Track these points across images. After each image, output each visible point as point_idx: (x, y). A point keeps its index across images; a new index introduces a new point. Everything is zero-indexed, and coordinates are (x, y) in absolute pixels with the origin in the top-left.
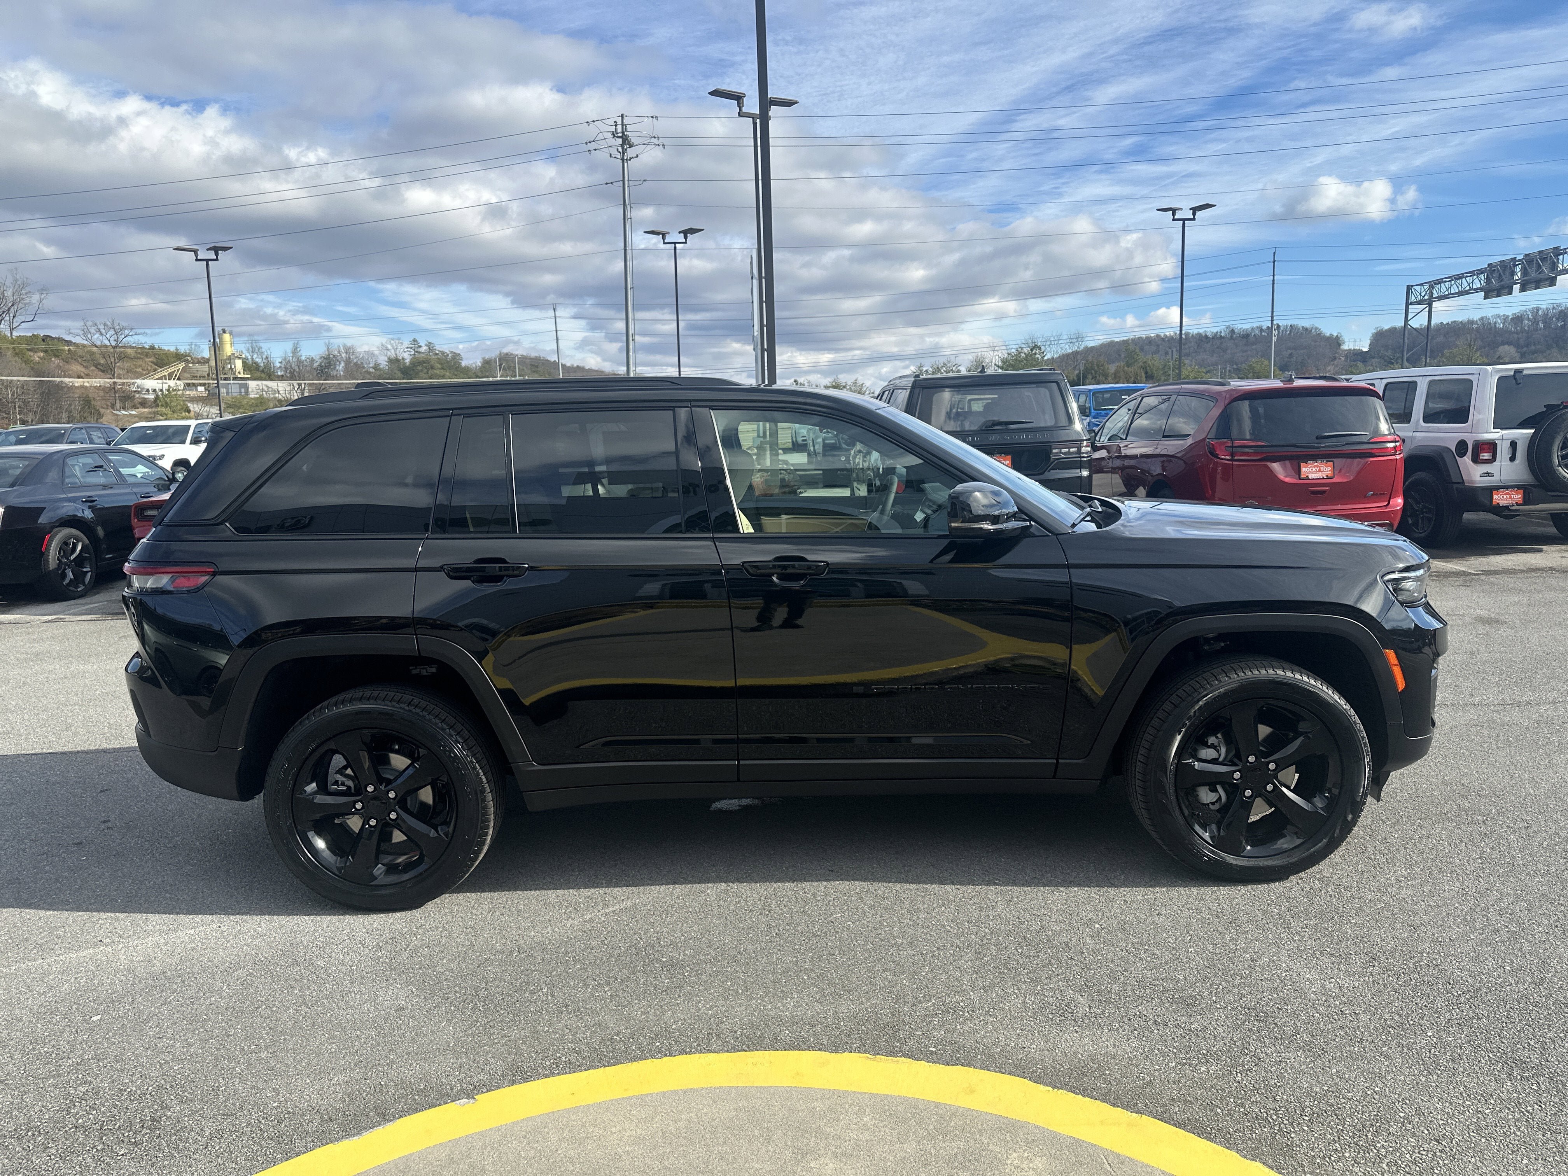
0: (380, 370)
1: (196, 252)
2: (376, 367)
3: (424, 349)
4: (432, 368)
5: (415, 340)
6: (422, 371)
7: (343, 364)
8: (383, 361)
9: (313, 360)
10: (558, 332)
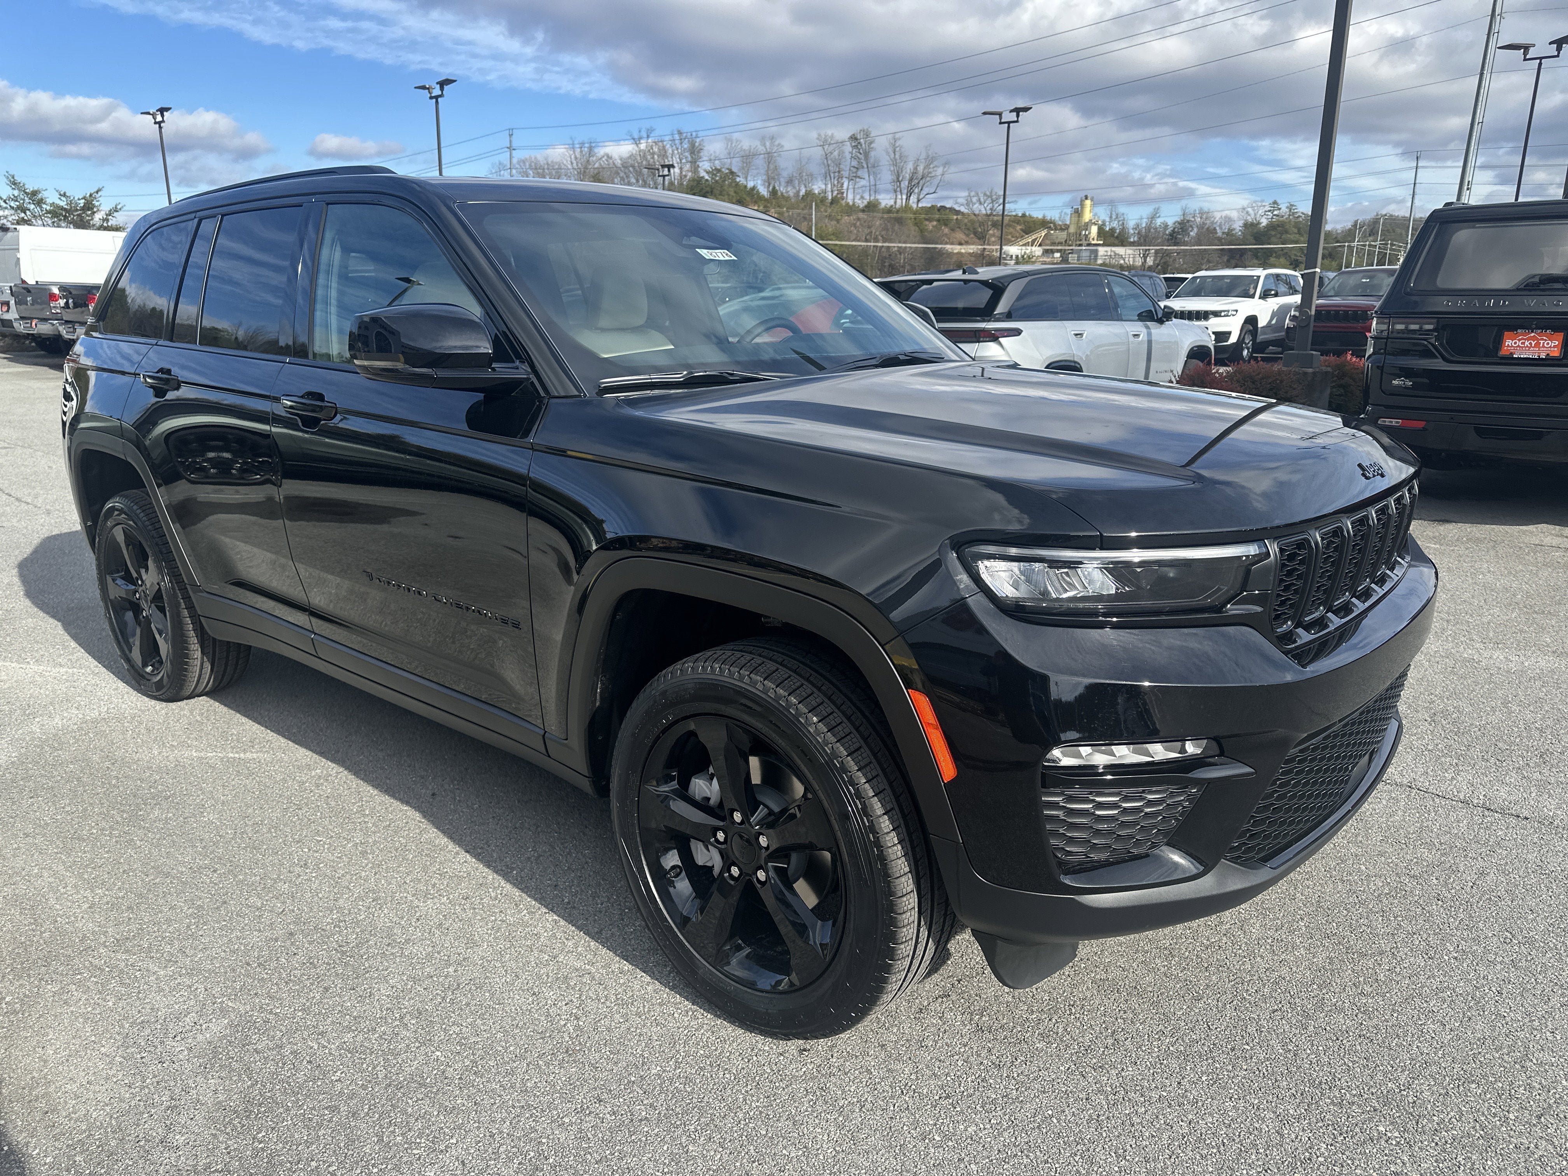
0: (1233, 235)
1: (1000, 114)
2: (1230, 233)
3: (1284, 209)
4: (1287, 232)
5: (1275, 203)
6: (1275, 235)
7: (1195, 230)
8: (1238, 226)
9: (1166, 226)
10: (1417, 185)
